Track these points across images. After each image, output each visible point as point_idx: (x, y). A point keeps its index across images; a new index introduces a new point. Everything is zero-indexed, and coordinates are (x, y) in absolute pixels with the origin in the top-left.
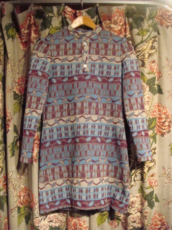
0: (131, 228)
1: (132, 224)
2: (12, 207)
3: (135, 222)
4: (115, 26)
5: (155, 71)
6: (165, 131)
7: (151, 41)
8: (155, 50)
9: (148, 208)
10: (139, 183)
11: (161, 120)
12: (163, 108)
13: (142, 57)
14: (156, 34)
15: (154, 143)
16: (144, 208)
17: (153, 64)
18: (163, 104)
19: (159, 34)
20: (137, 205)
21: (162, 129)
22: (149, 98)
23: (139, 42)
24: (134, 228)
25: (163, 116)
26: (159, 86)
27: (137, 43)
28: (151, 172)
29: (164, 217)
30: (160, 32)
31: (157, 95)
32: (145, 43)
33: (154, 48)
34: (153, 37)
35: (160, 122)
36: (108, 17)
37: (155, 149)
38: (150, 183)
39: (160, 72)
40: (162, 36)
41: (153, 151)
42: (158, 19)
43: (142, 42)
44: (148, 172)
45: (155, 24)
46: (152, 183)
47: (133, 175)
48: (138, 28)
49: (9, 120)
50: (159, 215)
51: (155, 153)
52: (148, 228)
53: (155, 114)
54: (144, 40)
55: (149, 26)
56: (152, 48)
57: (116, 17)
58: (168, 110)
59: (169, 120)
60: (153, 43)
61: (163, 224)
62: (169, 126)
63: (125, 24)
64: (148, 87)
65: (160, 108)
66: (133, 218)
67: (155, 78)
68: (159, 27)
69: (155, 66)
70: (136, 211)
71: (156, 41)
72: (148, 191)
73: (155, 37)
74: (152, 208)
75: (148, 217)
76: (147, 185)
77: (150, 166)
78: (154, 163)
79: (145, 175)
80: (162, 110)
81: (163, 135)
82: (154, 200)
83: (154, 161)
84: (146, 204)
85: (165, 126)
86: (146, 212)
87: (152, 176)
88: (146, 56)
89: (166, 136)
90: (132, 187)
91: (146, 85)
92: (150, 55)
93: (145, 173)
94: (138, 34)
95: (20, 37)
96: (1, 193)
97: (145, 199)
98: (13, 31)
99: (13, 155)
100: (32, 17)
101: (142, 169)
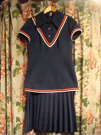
2: (13, 102)
3: (77, 113)
4: (70, 11)
5: (89, 35)
6: (93, 67)
7: (87, 19)
8: (89, 24)
10: (80, 93)
11: (91, 61)
13: (83, 27)
14: (90, 15)
15: (88, 72)
16: (82, 106)
17: (88, 31)
18: (92, 52)
19: (91, 15)
20: (79, 104)
22: (85, 49)
23: (81, 19)
25: (92, 59)
26: (91, 43)
28: (86, 88)
29: (92, 112)
30: (92, 14)
31: (90, 48)
32: (84, 20)
34: (88, 17)
35: (90, 62)
36: (68, 6)
37: (88, 76)
39: (91, 36)
40: (92, 16)
41: (87, 77)
42: (91, 7)
44: (84, 87)
45: (90, 10)
46: (87, 94)
48: (81, 12)
50: (89, 111)
51: (88, 78)
52: (83, 117)
53: (89, 57)
54: (84, 18)
55: (86, 11)
56: (88, 22)
58: (95, 56)
59: (95, 61)
60: (88, 20)
61: (91, 116)
62: (95, 64)
63: (75, 10)
64: (85, 43)
65: (91, 54)
66: (76, 111)
67: (89, 38)
68: (91, 11)
69: (89, 32)
70: (78, 108)
71: (90, 19)
72: (84, 98)
73: (90, 17)
74: (86, 107)
75: (83, 111)
76: (84, 94)
78: (87, 83)
80: (92, 55)
81: (92, 69)
82: (87, 102)
83: (88, 82)
84: (83, 104)
85: (93, 64)
86: (82, 109)
87: (87, 90)
88: (85, 27)
89: (94, 69)
90: (76, 95)
91: (84, 42)
92: (87, 26)
94: (81, 15)
95: (22, 16)
96: (8, 95)
97: (82, 101)
98: (17, 14)
99: (14, 76)
100: (30, 7)
101: (82, 86)
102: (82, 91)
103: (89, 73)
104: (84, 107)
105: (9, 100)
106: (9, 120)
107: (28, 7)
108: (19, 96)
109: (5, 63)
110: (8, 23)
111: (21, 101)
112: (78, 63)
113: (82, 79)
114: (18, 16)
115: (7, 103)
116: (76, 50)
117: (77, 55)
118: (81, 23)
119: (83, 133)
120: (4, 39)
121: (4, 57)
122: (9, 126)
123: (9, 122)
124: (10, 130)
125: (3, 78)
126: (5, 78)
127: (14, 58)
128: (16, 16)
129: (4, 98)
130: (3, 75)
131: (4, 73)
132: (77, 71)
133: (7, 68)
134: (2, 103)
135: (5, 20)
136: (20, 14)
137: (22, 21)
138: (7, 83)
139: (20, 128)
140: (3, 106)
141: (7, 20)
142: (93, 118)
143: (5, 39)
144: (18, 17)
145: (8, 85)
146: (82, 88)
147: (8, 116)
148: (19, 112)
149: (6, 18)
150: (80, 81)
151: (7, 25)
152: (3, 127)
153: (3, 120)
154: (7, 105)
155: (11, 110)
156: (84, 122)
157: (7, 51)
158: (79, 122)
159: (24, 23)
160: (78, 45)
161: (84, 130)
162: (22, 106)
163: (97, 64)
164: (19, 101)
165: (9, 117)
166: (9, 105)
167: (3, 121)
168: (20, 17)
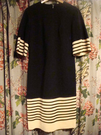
2: (12, 95)
5: (90, 24)
6: (94, 57)
7: (88, 8)
8: (90, 13)
9: (83, 97)
10: (79, 84)
11: (92, 52)
12: (93, 45)
13: (83, 17)
14: (91, 3)
16: (81, 97)
17: (89, 21)
18: (93, 43)
19: (92, 4)
21: (92, 56)
23: (81, 8)
25: (93, 49)
26: (91, 33)
28: (86, 79)
29: (92, 103)
31: (90, 38)
32: (84, 9)
33: (89, 12)
34: (89, 6)
37: (88, 67)
39: (92, 25)
41: (87, 68)
43: (83, 8)
44: (84, 78)
46: (86, 85)
48: (81, 0)
49: (10, 50)
50: (90, 102)
52: (82, 108)
54: (84, 7)
56: (88, 12)
58: (96, 46)
59: (96, 51)
60: (89, 9)
61: (91, 107)
62: (96, 55)
67: (89, 28)
70: (77, 99)
71: (90, 8)
72: (83, 89)
73: (90, 5)
74: (85, 98)
75: (82, 103)
76: (83, 85)
77: (85, 75)
78: (87, 74)
79: (82, 80)
80: (92, 46)
81: (92, 59)
82: (87, 94)
84: (82, 95)
85: (94, 55)
86: (82, 100)
87: (86, 81)
89: (94, 60)
92: (87, 15)
93: (82, 79)
94: (81, 4)
95: (18, 5)
96: (7, 88)
97: (82, 93)
98: (14, 2)
99: (13, 68)
101: (81, 77)
102: (81, 82)
103: (89, 63)
105: (8, 93)
108: (18, 89)
109: (3, 54)
110: (5, 12)
111: (20, 94)
113: (81, 69)
115: (6, 96)
119: (82, 125)
120: (2, 28)
121: (2, 48)
122: (8, 120)
123: (8, 115)
124: (9, 124)
126: (3, 70)
127: (12, 49)
128: (13, 4)
129: (3, 91)
130: (2, 67)
131: (3, 65)
132: (76, 62)
136: (17, 2)
137: (19, 10)
138: (6, 75)
139: (19, 122)
140: (2, 99)
141: (5, 8)
142: (93, 109)
144: (15, 6)
145: (6, 77)
147: (7, 109)
148: (17, 106)
149: (3, 7)
150: (79, 72)
151: (5, 13)
152: (3, 121)
153: (2, 113)
154: (6, 98)
156: (83, 113)
157: (5, 42)
158: (78, 113)
159: (21, 12)
161: (83, 121)
162: (20, 99)
163: (98, 54)
164: (17, 94)
166: (8, 98)
167: (3, 115)
168: (17, 5)
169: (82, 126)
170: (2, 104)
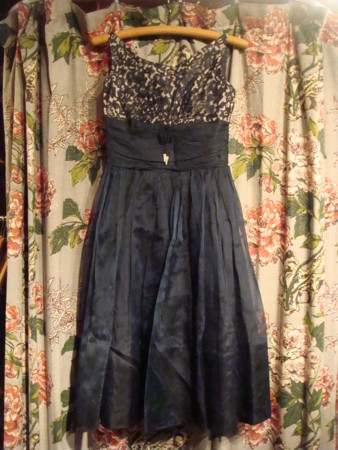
0: (288, 382)
1: (290, 375)
2: (50, 336)
3: (294, 372)
4: (269, 38)
9: (317, 349)
10: (303, 307)
13: (312, 92)
16: (310, 349)
20: (300, 344)
22: (320, 163)
23: (308, 65)
24: (293, 382)
27: (304, 68)
36: (258, 22)
38: (322, 307)
43: (313, 66)
44: (318, 289)
47: (295, 292)
48: (307, 44)
49: (50, 193)
52: (315, 383)
54: (316, 61)
57: (271, 24)
64: (319, 143)
66: (292, 366)
70: (298, 354)
74: (322, 350)
75: (315, 366)
76: (316, 310)
77: (323, 278)
79: (313, 293)
84: (314, 342)
86: (312, 357)
90: (292, 312)
91: (316, 141)
93: (313, 290)
94: (307, 53)
95: (86, 54)
96: (33, 313)
97: (312, 334)
98: (71, 45)
99: (56, 249)
100: (118, 22)
101: (310, 284)
102: (309, 301)
104: (316, 352)
105: (38, 331)
106: (35, 396)
107: (109, 22)
109: (21, 207)
110: (32, 78)
112: (298, 207)
113: (310, 260)
114: (74, 54)
115: (30, 340)
116: (294, 165)
117: (297, 182)
118: (305, 80)
119: (312, 439)
120: (20, 127)
121: (20, 187)
122: (37, 415)
123: (36, 401)
124: (40, 427)
125: (16, 256)
126: (20, 257)
127: (55, 192)
128: (67, 53)
129: (18, 322)
130: (16, 246)
131: (19, 242)
132: (297, 235)
133: (31, 223)
134: (13, 341)
135: (24, 65)
136: (81, 47)
137: (89, 70)
138: (31, 274)
140: (16, 350)
141: (30, 66)
143: (25, 130)
144: (74, 57)
145: (33, 280)
146: (310, 291)
147: (33, 380)
149: (25, 60)
150: (304, 268)
151: (30, 82)
152: (16, 421)
153: (15, 396)
154: (30, 345)
155: (46, 364)
156: (317, 400)
157: (31, 169)
158: (301, 401)
159: (96, 74)
160: (299, 150)
161: (316, 426)
165: (36, 384)
166: (37, 346)
167: (17, 400)
168: (80, 55)
169: (315, 444)
170: (14, 365)
